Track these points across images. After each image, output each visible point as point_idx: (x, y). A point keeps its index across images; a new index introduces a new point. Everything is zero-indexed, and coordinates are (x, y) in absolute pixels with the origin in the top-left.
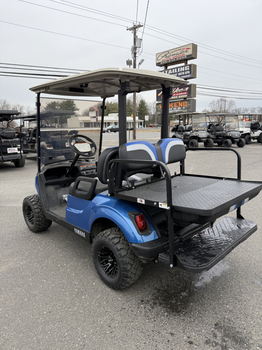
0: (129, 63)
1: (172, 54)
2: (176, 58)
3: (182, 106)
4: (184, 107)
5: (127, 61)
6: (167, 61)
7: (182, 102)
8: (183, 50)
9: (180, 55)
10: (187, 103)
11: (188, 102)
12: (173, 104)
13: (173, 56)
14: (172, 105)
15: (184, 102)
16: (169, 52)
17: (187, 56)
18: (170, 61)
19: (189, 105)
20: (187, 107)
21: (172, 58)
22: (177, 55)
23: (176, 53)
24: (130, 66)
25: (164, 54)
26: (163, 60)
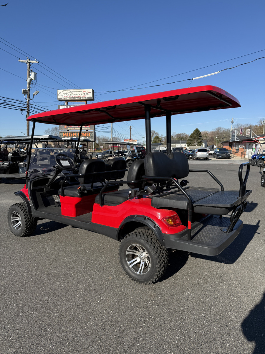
0: (25, 92)
1: (74, 93)
2: (78, 97)
3: (85, 136)
4: (87, 137)
6: (69, 98)
7: (85, 133)
8: (84, 92)
9: (81, 95)
10: (90, 134)
12: (77, 133)
13: (75, 95)
14: (76, 135)
15: (87, 133)
16: (70, 91)
17: (88, 97)
18: (72, 99)
19: (92, 135)
20: (90, 137)
21: (74, 96)
22: (79, 95)
23: (78, 93)
24: (25, 95)
25: (65, 92)
26: (65, 97)
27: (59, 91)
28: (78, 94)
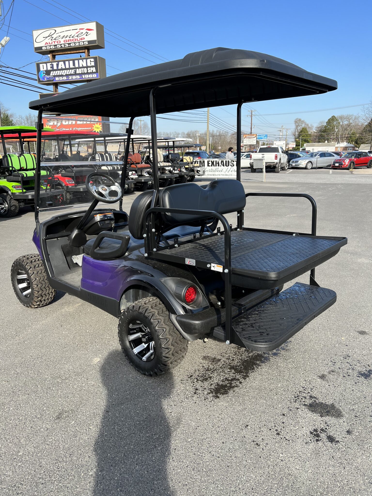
2: (70, 42)
6: (55, 46)
8: (82, 31)
13: (64, 39)
16: (56, 31)
17: (89, 42)
23: (68, 33)
25: (47, 34)
26: (46, 43)
27: (35, 33)
28: (69, 35)
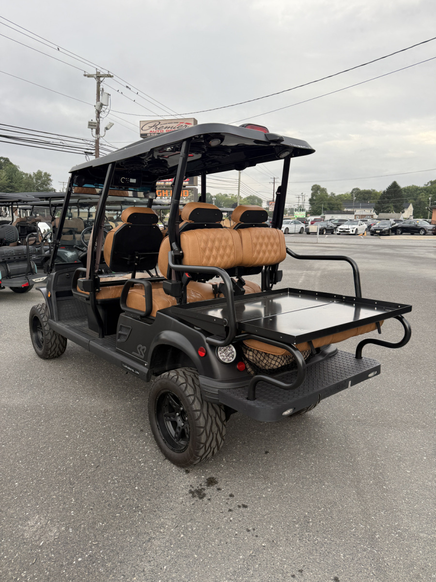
0: (91, 125)
1: (165, 126)
5: (89, 122)
8: (182, 124)
10: (189, 193)
11: (190, 191)
13: (166, 129)
14: (167, 193)
16: (160, 123)
19: (191, 195)
20: (188, 197)
22: (173, 130)
24: (92, 129)
25: (152, 124)
26: (151, 131)
28: (171, 126)
